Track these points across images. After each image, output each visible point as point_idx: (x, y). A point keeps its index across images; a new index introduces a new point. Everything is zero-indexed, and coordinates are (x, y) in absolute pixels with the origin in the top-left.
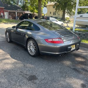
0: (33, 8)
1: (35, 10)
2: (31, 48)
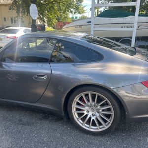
2: (86, 113)
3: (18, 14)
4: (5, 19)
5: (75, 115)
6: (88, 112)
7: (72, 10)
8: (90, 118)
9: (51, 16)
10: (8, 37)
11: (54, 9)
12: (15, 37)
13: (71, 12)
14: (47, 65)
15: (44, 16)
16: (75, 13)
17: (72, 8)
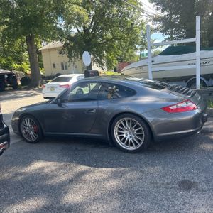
0: (8, 60)
1: (13, 63)
2: (125, 136)
3: (70, 59)
4: (54, 65)
5: (117, 139)
6: (126, 135)
7: (137, 46)
8: (128, 140)
9: (110, 57)
10: (61, 86)
11: (113, 47)
12: (68, 85)
13: (136, 49)
14: (95, 102)
15: (101, 58)
16: (141, 50)
17: (137, 43)
